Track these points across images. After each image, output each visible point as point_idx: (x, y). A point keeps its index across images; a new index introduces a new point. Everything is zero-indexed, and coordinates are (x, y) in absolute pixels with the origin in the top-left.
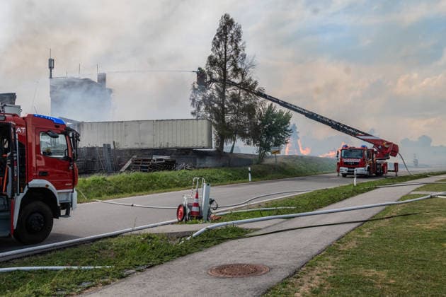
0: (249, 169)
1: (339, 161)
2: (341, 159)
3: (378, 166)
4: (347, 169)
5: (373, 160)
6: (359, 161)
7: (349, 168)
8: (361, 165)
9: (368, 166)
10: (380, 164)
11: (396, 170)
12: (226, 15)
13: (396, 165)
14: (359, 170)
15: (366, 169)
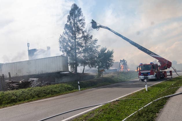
0: (79, 82)
1: (139, 72)
2: (140, 72)
3: (161, 74)
4: (143, 76)
5: (158, 71)
6: (149, 71)
7: (144, 76)
8: (152, 73)
9: (155, 74)
10: (162, 72)
11: (171, 75)
12: (74, 4)
13: (171, 72)
14: (150, 77)
15: (155, 76)
